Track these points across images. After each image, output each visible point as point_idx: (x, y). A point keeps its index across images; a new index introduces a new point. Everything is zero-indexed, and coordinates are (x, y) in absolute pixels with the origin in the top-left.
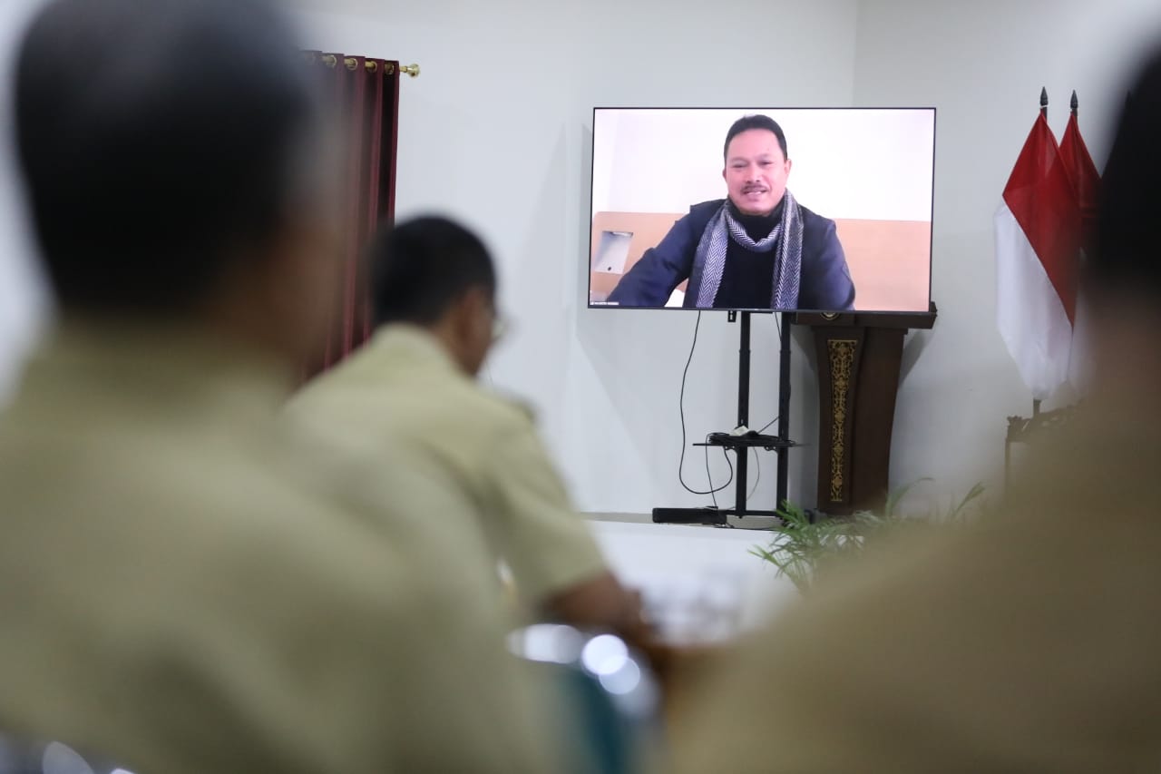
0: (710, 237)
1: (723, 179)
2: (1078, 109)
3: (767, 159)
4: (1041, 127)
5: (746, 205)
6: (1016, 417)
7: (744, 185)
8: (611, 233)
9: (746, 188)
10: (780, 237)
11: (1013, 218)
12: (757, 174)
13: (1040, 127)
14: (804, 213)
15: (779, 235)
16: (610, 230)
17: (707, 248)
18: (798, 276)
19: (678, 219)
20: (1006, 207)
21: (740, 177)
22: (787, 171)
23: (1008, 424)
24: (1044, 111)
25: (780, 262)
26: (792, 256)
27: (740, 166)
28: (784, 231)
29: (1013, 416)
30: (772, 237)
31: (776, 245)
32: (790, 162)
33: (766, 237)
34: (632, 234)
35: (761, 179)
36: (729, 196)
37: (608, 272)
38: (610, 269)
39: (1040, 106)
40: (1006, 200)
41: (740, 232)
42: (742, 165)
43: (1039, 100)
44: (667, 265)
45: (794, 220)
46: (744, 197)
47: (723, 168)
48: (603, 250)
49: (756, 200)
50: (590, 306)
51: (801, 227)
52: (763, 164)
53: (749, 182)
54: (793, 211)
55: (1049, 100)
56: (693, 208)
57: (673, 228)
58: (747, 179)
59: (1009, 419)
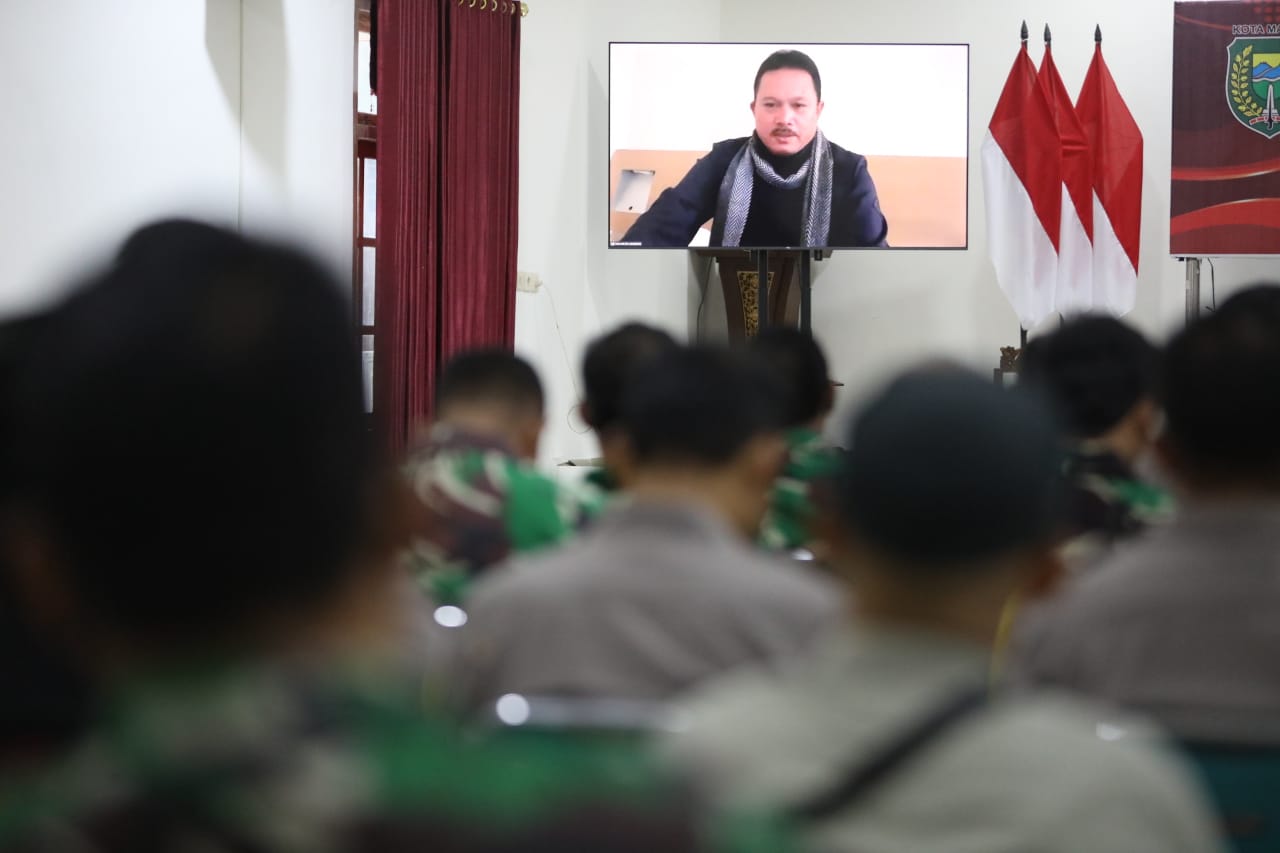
0: (733, 176)
1: (750, 111)
2: (1052, 42)
3: (800, 102)
4: (1023, 58)
5: (776, 146)
6: (1009, 348)
7: (774, 127)
8: (632, 172)
9: (777, 130)
10: (810, 172)
11: (999, 151)
12: (789, 115)
13: (1023, 56)
14: (833, 149)
15: (808, 171)
16: (630, 168)
17: (731, 186)
18: (828, 212)
19: (701, 157)
20: (993, 140)
21: (770, 118)
22: (818, 112)
23: (1001, 354)
24: (1025, 45)
25: (810, 198)
26: (822, 191)
27: (771, 105)
28: (814, 167)
29: (1005, 347)
30: (802, 173)
31: (805, 182)
32: (823, 104)
33: (796, 173)
34: (654, 172)
35: (792, 122)
36: (755, 132)
37: (629, 211)
38: (631, 208)
39: (1020, 40)
40: (993, 132)
41: (767, 168)
42: (773, 104)
43: (1019, 33)
44: (687, 205)
45: (824, 156)
46: (773, 139)
47: (752, 99)
48: (623, 189)
49: (785, 143)
50: (610, 247)
51: (831, 163)
52: (797, 105)
53: (780, 124)
54: (822, 148)
55: (1029, 33)
56: (716, 146)
57: (695, 166)
58: (777, 121)
59: (1003, 350)
